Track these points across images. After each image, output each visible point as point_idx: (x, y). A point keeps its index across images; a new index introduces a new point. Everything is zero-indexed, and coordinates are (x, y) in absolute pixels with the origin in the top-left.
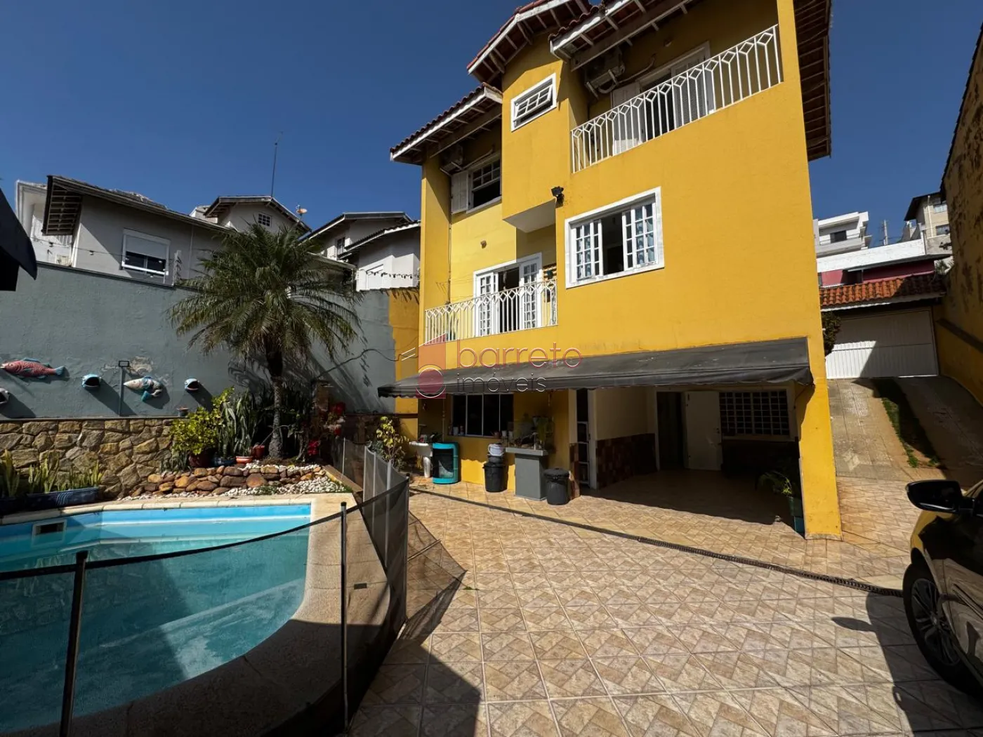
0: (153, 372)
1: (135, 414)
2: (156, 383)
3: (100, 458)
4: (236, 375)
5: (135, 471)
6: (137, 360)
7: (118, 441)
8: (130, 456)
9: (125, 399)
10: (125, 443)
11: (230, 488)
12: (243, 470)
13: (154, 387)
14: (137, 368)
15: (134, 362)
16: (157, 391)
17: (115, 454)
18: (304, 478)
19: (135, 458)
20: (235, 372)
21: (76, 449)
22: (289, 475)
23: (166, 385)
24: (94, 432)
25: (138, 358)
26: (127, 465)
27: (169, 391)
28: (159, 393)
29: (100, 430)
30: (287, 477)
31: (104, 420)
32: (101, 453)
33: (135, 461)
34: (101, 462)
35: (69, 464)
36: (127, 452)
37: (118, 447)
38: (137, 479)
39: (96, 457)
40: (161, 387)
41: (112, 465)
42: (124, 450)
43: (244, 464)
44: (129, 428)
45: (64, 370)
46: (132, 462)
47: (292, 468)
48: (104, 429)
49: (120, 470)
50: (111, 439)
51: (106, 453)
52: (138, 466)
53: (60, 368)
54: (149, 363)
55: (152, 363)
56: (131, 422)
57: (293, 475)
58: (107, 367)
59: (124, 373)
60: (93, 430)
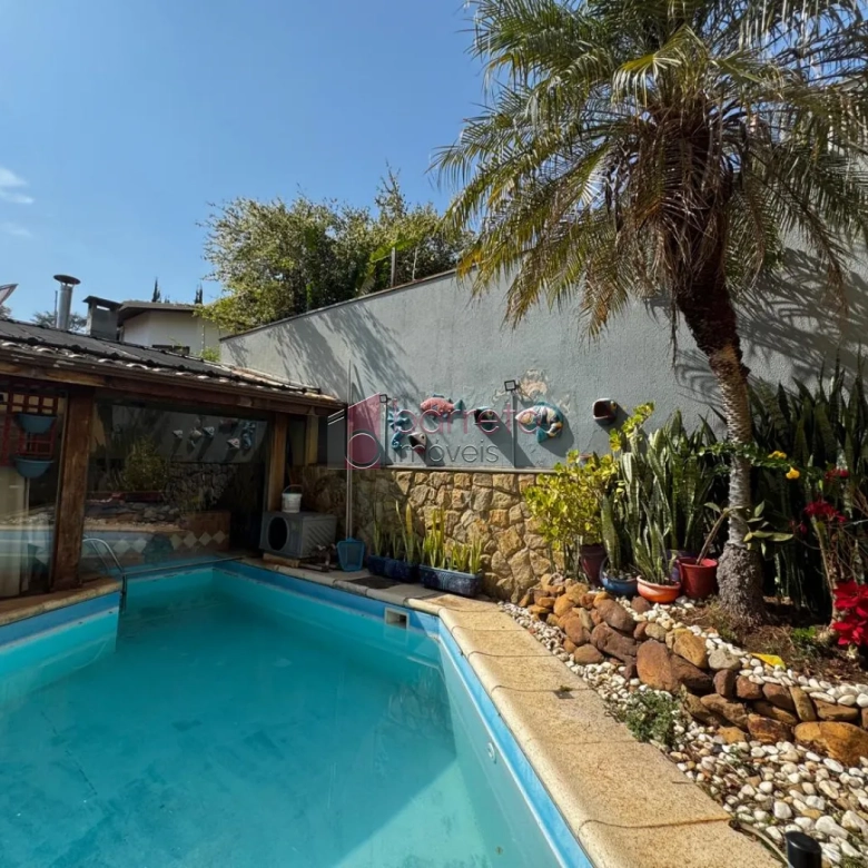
0: (550, 393)
1: (532, 466)
2: (552, 413)
3: (490, 531)
4: (693, 379)
5: (527, 561)
6: (529, 378)
7: (508, 507)
8: (521, 534)
9: (519, 442)
10: (515, 513)
11: (607, 656)
12: (636, 617)
13: (549, 419)
14: (530, 388)
15: (526, 381)
16: (553, 425)
17: (506, 527)
18: (806, 731)
19: (529, 537)
20: (689, 375)
21: (469, 512)
22: (742, 690)
23: (566, 415)
24: (483, 490)
25: (530, 373)
26: (518, 549)
27: (572, 424)
28: (556, 429)
29: (489, 487)
30: (732, 694)
31: (492, 473)
32: (491, 523)
33: (528, 544)
34: (491, 538)
35: (463, 532)
36: (518, 526)
37: (507, 518)
38: (531, 577)
39: (486, 529)
40: (559, 418)
41: (501, 546)
42: (515, 522)
43: (650, 602)
44: (517, 487)
45: (461, 405)
46: (524, 545)
47: (766, 671)
48: (492, 487)
49: (510, 555)
50: (501, 503)
51: (497, 524)
52: (532, 554)
53: (458, 401)
54: (543, 380)
55: (546, 378)
56: (520, 478)
57: (758, 701)
58: (499, 394)
59: (515, 399)
60: (481, 487)
